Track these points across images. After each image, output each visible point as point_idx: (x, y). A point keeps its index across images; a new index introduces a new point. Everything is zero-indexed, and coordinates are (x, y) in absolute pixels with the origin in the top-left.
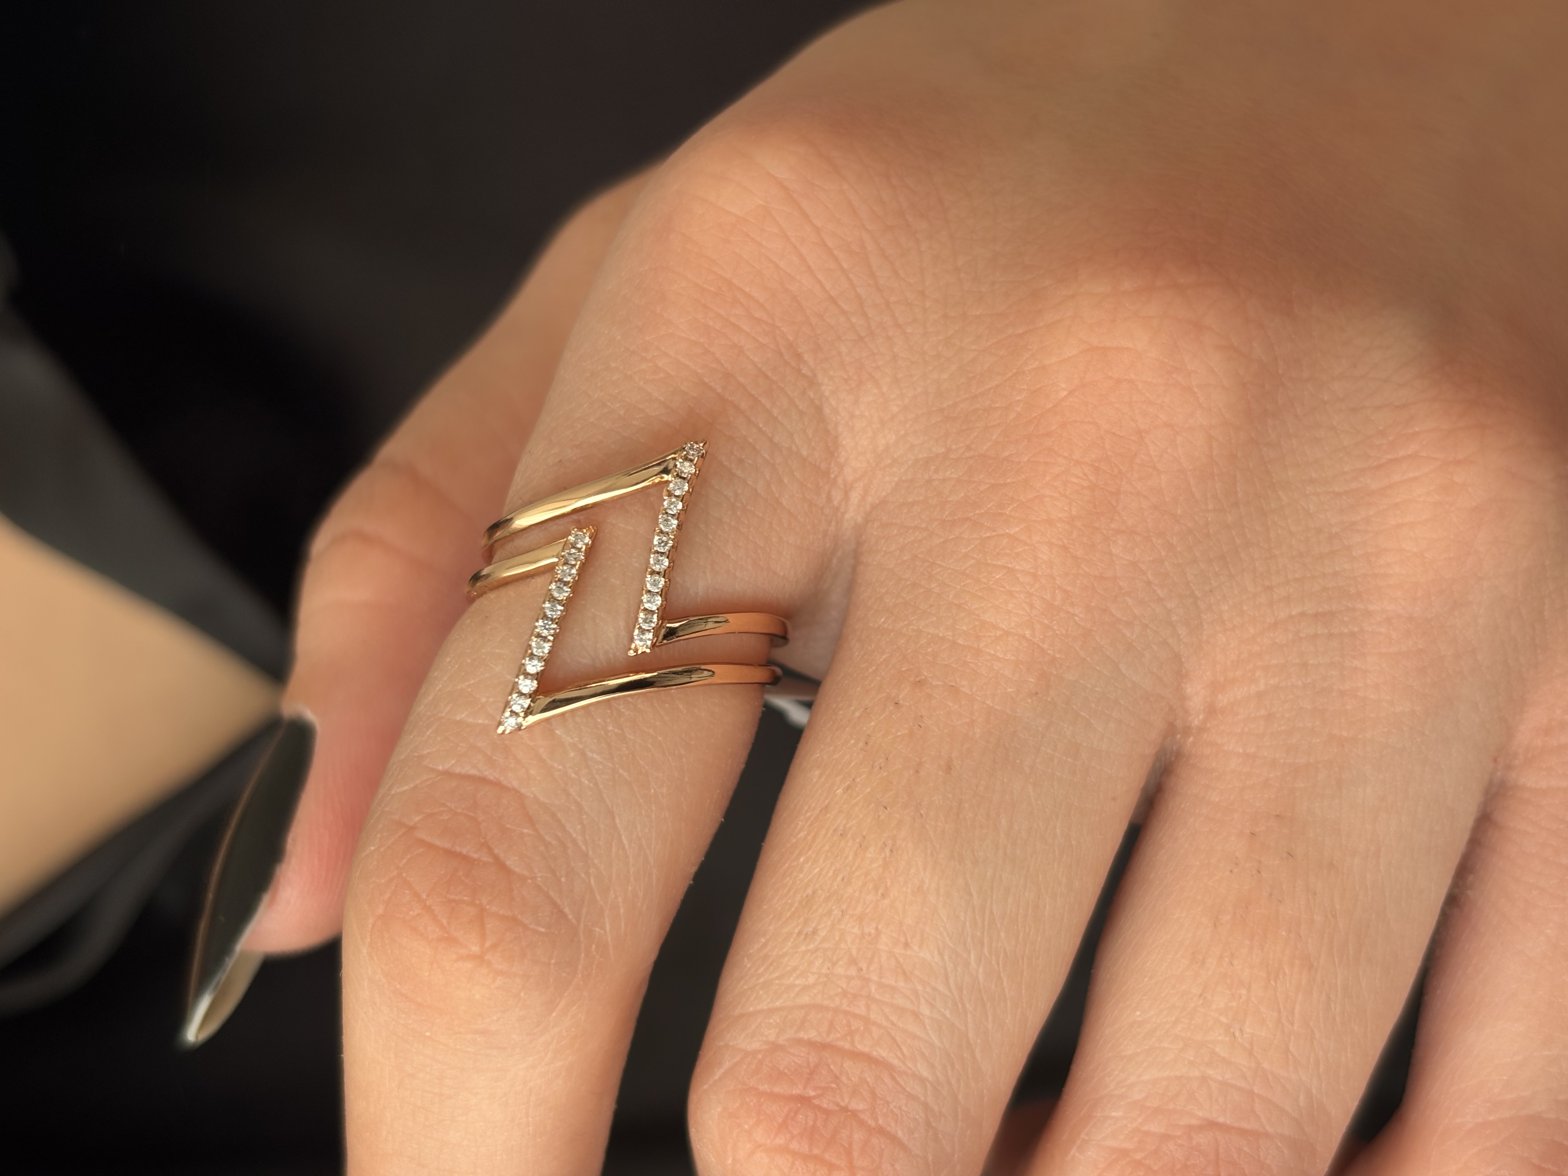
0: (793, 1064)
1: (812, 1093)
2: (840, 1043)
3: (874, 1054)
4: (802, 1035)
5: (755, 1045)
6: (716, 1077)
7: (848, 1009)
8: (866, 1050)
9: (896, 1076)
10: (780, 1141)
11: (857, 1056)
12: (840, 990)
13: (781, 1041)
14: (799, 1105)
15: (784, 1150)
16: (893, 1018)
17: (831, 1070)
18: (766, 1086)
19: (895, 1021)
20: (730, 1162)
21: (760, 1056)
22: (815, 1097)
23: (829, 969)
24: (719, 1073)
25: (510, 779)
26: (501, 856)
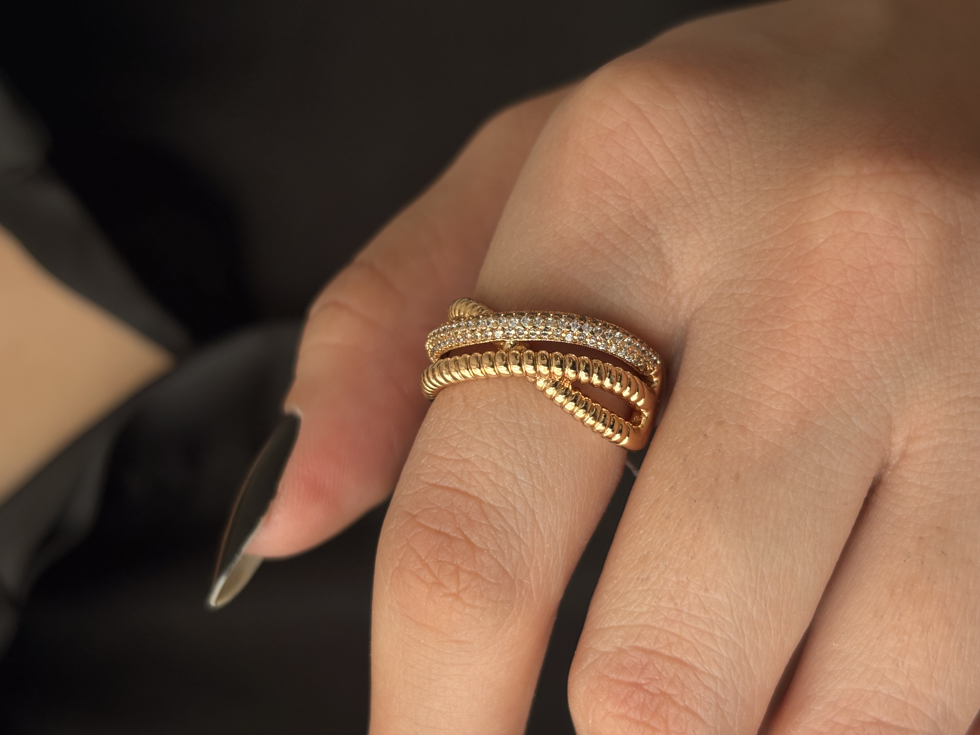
0: (631, 662)
1: (643, 682)
2: (664, 651)
3: (684, 659)
4: (638, 644)
5: (608, 649)
6: (583, 668)
7: (667, 629)
8: (679, 656)
9: (697, 673)
10: (622, 711)
12: (663, 617)
13: (624, 647)
14: (634, 689)
15: (624, 717)
16: (697, 637)
17: (656, 668)
18: (614, 675)
19: (698, 639)
20: (590, 722)
21: (610, 656)
22: (645, 684)
23: (656, 602)
24: (585, 665)
25: (473, 491)
26: (469, 536)
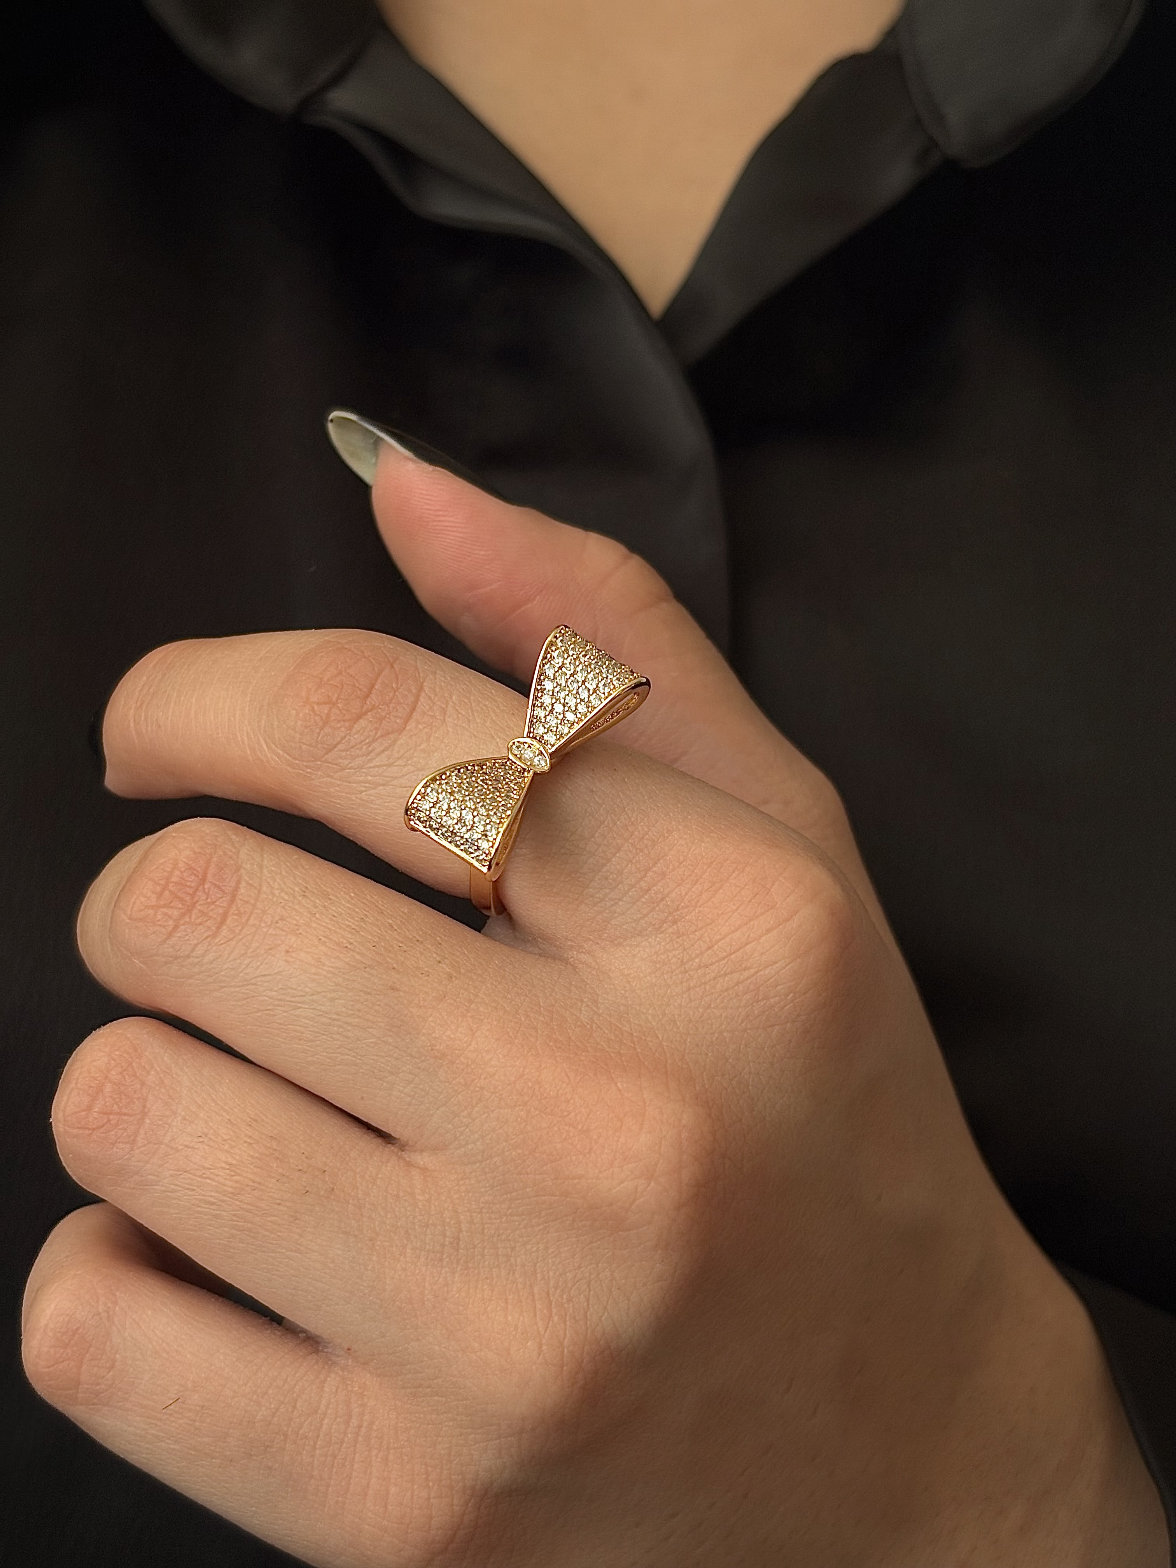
1: (207, 886)
2: (234, 908)
3: (224, 927)
4: (243, 884)
8: (228, 922)
9: (209, 939)
11: (225, 916)
12: (267, 909)
13: (242, 870)
14: (200, 878)
16: (244, 941)
17: (219, 900)
22: (204, 888)
23: (281, 903)
25: (411, 725)
26: (366, 717)
